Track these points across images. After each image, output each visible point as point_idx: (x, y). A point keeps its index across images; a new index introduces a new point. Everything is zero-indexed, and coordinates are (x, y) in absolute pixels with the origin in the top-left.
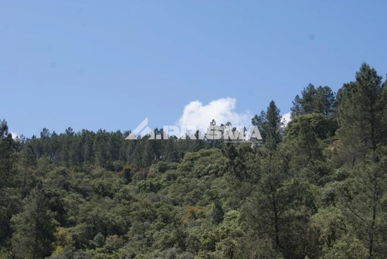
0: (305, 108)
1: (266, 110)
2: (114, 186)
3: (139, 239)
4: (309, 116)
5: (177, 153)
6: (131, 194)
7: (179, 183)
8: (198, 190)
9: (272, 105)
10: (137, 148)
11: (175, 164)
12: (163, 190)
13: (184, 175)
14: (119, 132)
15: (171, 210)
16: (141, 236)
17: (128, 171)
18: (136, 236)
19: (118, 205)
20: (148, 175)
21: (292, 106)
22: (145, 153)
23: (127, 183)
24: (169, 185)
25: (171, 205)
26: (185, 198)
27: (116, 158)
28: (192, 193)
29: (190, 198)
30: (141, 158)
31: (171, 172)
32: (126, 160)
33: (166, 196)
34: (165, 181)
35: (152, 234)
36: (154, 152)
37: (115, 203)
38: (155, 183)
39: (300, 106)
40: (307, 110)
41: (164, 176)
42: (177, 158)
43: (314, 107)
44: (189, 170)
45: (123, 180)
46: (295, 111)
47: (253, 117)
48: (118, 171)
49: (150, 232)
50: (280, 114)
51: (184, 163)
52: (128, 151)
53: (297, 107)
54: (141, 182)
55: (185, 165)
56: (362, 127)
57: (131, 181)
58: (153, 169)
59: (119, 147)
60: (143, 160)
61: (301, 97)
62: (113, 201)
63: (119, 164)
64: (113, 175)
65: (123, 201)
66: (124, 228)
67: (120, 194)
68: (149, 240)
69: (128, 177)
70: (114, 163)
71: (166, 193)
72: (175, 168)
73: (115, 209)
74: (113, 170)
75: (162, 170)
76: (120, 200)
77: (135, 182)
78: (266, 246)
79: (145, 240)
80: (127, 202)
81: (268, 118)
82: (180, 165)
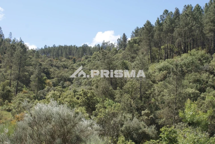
0: (136, 35)
1: (122, 36)
2: (69, 65)
3: (77, 83)
4: (136, 38)
5: (92, 52)
6: (74, 67)
7: (92, 63)
8: (97, 65)
9: (124, 35)
10: (78, 51)
11: (91, 56)
12: (86, 66)
13: (93, 60)
14: (71, 46)
15: (88, 72)
16: (78, 82)
17: (74, 59)
18: (76, 82)
19: (70, 71)
20: (81, 60)
21: (131, 35)
22: (81, 53)
23: (74, 63)
24: (88, 64)
25: (88, 71)
26: (93, 68)
27: (70, 55)
28: (96, 66)
29: (95, 68)
30: (79, 55)
31: (89, 59)
32: (74, 55)
33: (87, 68)
34: (87, 62)
35: (82, 81)
36: (84, 52)
37: (69, 71)
38: (83, 63)
39: (134, 35)
40: (136, 36)
41: (87, 60)
42: (91, 54)
43: (138, 35)
44: (95, 58)
45: (72, 62)
46: (132, 36)
47: (118, 39)
48: (71, 59)
49: (81, 80)
50: (127, 38)
51: (93, 56)
52: (75, 52)
53: (133, 35)
54: (78, 63)
55: (94, 56)
56: (146, 42)
57: (75, 62)
58: (83, 58)
59: (71, 51)
60: (80, 55)
61: (134, 31)
62: (68, 70)
63: (71, 57)
64: (69, 61)
65: (72, 69)
66: (72, 79)
67: (70, 67)
68: (80, 83)
69: (75, 61)
70: (70, 56)
71: (87, 67)
72: (91, 58)
73: (69, 73)
74: (70, 59)
75: (86, 58)
76: (70, 69)
77: (77, 63)
78: (106, 84)
79: (79, 83)
80: (73, 70)
81: (123, 39)
82: (92, 56)
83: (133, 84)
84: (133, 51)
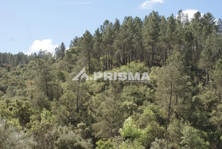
0: (74, 45)
1: (60, 46)
2: (2, 73)
3: (11, 92)
4: (75, 48)
5: (28, 61)
6: (8, 76)
7: (27, 72)
8: (33, 74)
9: (63, 44)
10: (12, 59)
11: (26, 65)
12: (21, 75)
13: (29, 69)
14: (6, 53)
15: (23, 82)
16: (11, 91)
17: (9, 67)
18: (10, 91)
19: (3, 80)
20: (16, 69)
21: (70, 44)
22: (16, 61)
23: (8, 72)
24: (23, 72)
25: (23, 80)
26: (29, 77)
27: (4, 62)
28: (31, 75)
29: (31, 77)
30: (14, 63)
31: (25, 68)
32: (8, 63)
33: (22, 77)
34: (22, 71)
35: (16, 91)
36: (19, 60)
37: (2, 79)
38: (18, 72)
39: (73, 44)
40: (75, 45)
41: (22, 69)
42: (27, 62)
43: (77, 45)
44: (31, 67)
45: (6, 71)
46: (71, 46)
47: (56, 48)
48: (5, 67)
49: (15, 90)
50: (65, 47)
51: (29, 65)
52: (9, 60)
53: (72, 44)
54: (13, 72)
55: (30, 65)
56: (85, 52)
57: (9, 71)
58: (18, 67)
59: (6, 59)
60: (15, 63)
61: (73, 41)
62: (1, 78)
63: (6, 65)
64: (3, 69)
65: (5, 78)
66: (5, 89)
67: (4, 76)
68: (14, 93)
69: (9, 69)
70: (4, 64)
71: (22, 76)
72: (26, 67)
73: (2, 81)
74: (3, 67)
75: (22, 67)
76: (4, 78)
77: (11, 71)
78: (41, 94)
79: (13, 93)
80: (7, 79)
81: (61, 48)
82: (28, 65)
83: (70, 95)
84: (71, 61)
